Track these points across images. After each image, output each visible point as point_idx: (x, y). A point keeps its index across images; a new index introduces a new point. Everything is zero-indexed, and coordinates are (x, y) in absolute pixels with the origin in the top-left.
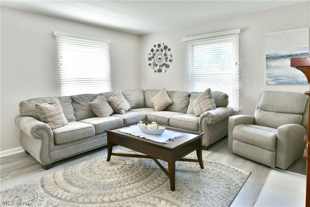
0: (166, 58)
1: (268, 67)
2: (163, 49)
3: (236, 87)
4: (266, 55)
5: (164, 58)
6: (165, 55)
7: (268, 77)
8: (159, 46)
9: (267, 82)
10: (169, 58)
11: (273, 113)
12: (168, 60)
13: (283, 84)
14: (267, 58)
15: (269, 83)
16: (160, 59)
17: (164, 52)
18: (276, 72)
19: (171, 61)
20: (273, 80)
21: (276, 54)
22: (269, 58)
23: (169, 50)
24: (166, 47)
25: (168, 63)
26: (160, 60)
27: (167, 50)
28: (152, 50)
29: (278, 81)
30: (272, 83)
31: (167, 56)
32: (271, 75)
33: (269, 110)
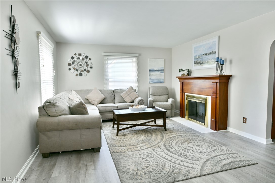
0: (87, 66)
1: (150, 75)
2: (84, 57)
3: (135, 85)
4: (149, 69)
5: (86, 65)
6: (87, 63)
7: (150, 80)
8: (80, 55)
9: (149, 82)
10: (89, 65)
11: (158, 96)
12: (89, 66)
13: (155, 83)
14: (149, 71)
15: (150, 83)
16: (80, 65)
17: (85, 60)
18: (153, 77)
19: (91, 68)
20: (152, 81)
21: (153, 69)
22: (150, 71)
23: (90, 59)
24: (87, 57)
25: (89, 69)
26: (81, 67)
27: (88, 59)
28: (72, 58)
29: (154, 82)
30: (152, 82)
31: (88, 64)
32: (151, 79)
33: (156, 95)
